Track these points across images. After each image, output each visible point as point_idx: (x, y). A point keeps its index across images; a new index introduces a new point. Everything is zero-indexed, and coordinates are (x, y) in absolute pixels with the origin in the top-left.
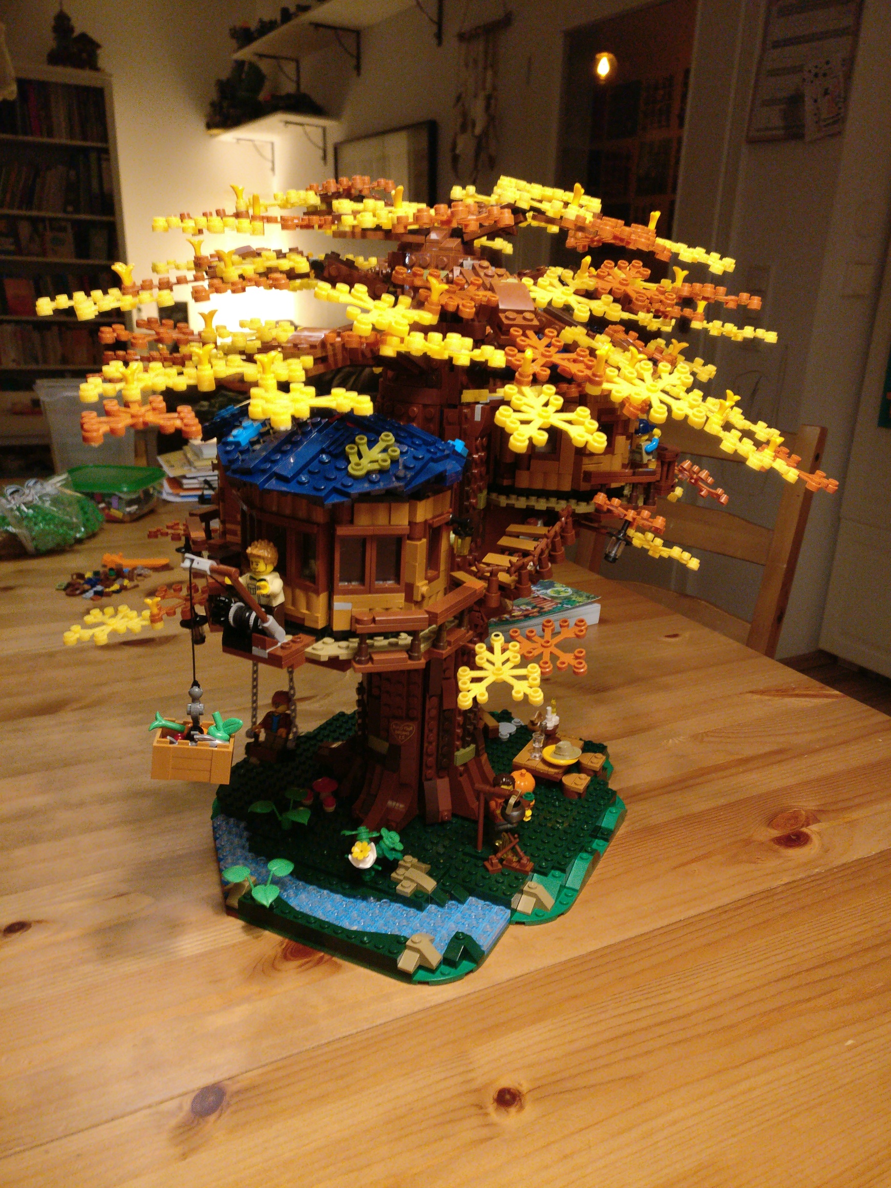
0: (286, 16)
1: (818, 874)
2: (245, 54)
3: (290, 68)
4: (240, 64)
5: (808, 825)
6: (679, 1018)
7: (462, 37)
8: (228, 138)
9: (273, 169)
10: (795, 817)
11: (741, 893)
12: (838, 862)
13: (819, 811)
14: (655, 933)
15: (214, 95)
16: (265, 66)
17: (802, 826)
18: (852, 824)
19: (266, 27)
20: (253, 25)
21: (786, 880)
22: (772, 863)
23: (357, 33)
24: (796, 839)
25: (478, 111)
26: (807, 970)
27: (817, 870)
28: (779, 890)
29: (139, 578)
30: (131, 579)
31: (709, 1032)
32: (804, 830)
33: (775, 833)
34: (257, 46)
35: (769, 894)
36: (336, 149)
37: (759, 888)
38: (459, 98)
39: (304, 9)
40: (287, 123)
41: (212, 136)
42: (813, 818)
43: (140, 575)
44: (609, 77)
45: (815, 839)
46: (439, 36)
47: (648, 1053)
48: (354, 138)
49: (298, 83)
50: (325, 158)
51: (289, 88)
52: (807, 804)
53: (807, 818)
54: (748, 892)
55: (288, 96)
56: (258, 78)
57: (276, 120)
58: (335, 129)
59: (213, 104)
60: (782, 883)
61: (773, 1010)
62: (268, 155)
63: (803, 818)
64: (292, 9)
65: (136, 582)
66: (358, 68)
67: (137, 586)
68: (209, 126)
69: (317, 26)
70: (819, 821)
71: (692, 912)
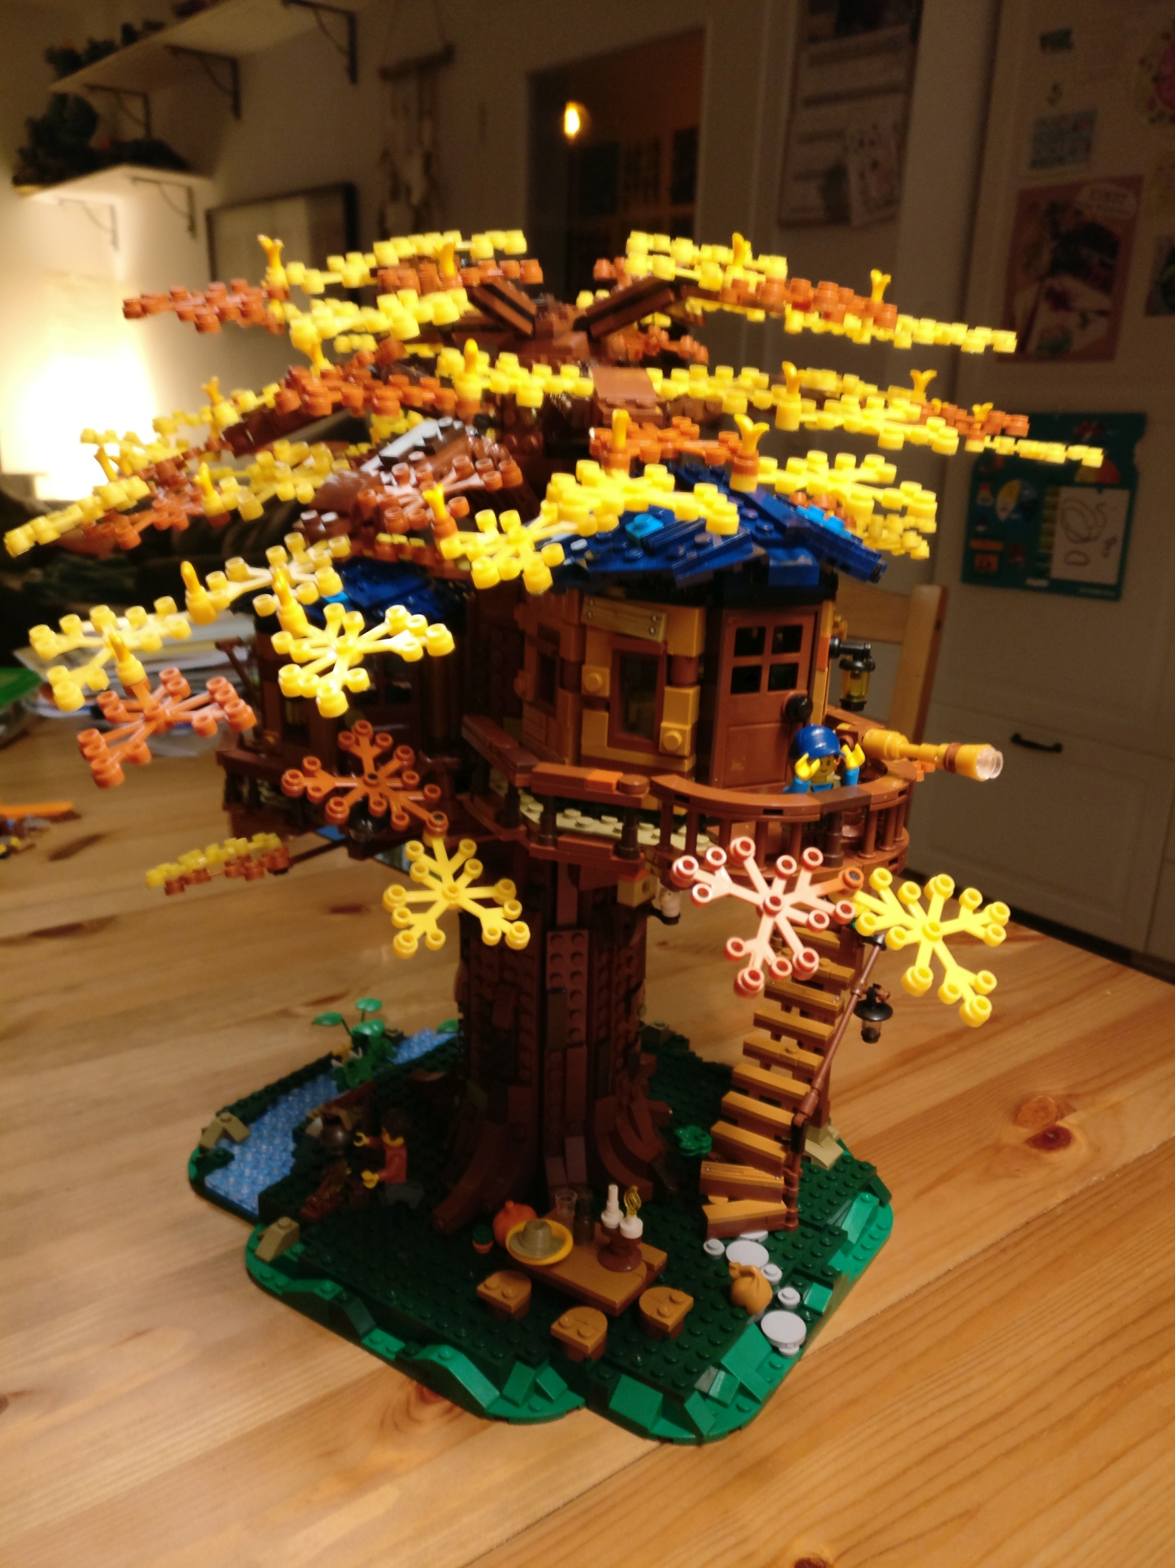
0: (130, 35)
1: (1099, 1183)
2: (71, 84)
3: (135, 106)
4: (61, 100)
5: (1062, 1116)
6: (999, 1415)
7: (386, 75)
8: (46, 199)
9: (115, 242)
10: (1043, 1107)
11: (1013, 1220)
12: (1117, 1164)
13: (1070, 1096)
14: (925, 1292)
15: (22, 138)
16: (98, 103)
17: (1057, 1119)
18: (1115, 1109)
19: (99, 50)
20: (81, 46)
21: (1062, 1196)
22: (1036, 1176)
23: (233, 63)
24: (1054, 1139)
25: (413, 174)
26: (1135, 1322)
27: (1095, 1178)
28: (1059, 1211)
29: (32, 833)
30: (21, 836)
31: (1043, 1431)
32: (1060, 1123)
33: (1027, 1132)
34: (87, 74)
35: (1048, 1218)
36: (210, 217)
37: (1032, 1213)
38: (386, 155)
39: (154, 27)
40: (136, 180)
41: (24, 195)
42: (1065, 1108)
43: (33, 829)
44: (580, 135)
45: (1077, 1134)
46: (353, 73)
47: (976, 1473)
48: (237, 203)
49: (148, 126)
50: (192, 228)
51: (133, 132)
52: (1051, 1087)
53: (1058, 1107)
54: (1022, 1219)
55: (137, 143)
56: (87, 118)
57: (119, 176)
58: (207, 191)
59: (22, 152)
60: (1059, 1201)
61: (1112, 1386)
62: (106, 221)
63: (1053, 1108)
64: (138, 26)
65: (28, 841)
66: (236, 110)
67: (31, 847)
68: (18, 181)
69: (177, 51)
70: (1074, 1110)
71: (961, 1257)
